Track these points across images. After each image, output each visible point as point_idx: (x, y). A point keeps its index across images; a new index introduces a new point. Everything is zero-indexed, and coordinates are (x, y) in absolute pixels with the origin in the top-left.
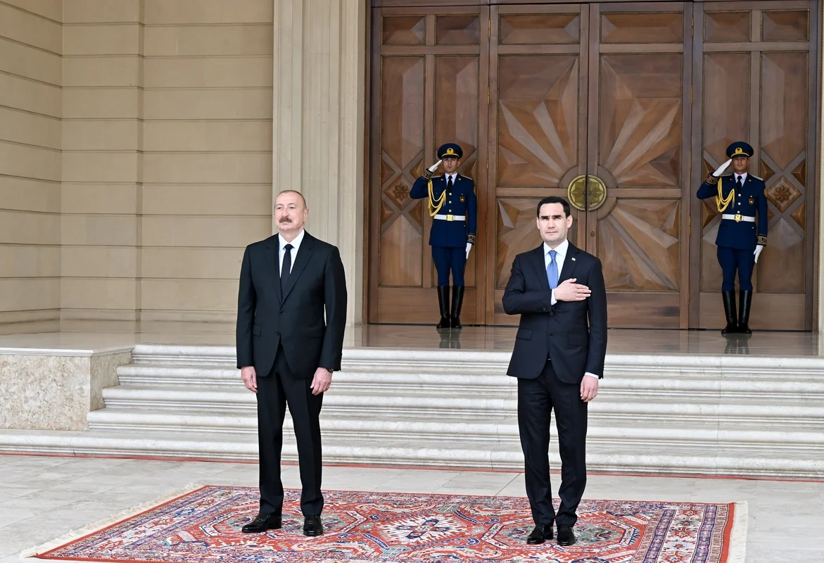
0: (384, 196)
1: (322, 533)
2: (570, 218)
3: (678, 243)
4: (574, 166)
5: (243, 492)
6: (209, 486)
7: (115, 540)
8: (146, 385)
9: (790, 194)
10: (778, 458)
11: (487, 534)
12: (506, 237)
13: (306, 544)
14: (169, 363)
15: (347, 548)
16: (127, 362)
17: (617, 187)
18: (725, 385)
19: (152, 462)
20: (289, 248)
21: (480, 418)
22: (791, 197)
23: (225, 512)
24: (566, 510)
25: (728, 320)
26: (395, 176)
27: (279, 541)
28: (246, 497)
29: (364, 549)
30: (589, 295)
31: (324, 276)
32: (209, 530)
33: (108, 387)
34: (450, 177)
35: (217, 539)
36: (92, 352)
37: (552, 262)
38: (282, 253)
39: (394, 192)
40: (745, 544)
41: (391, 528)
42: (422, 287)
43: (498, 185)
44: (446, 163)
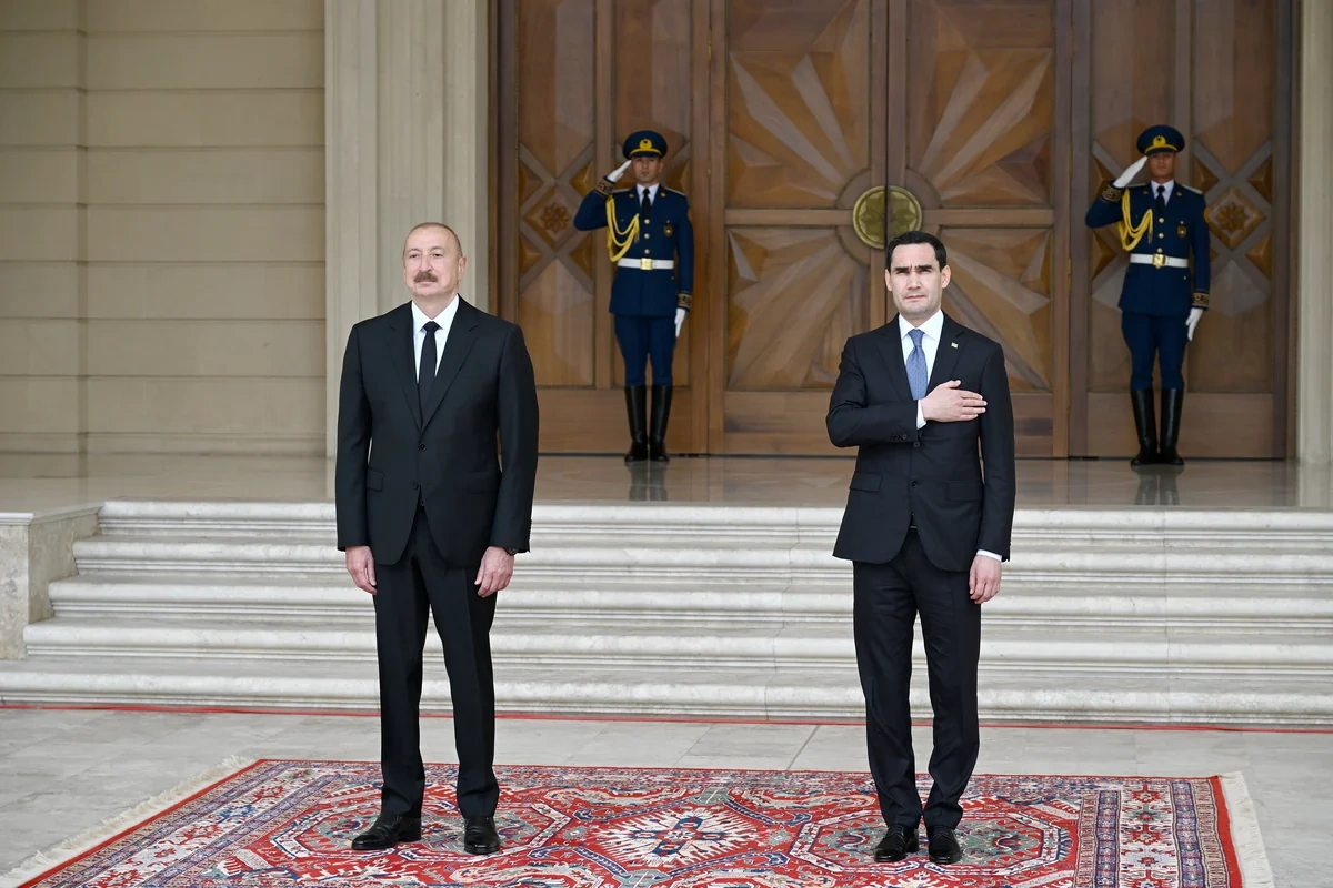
0: (524, 225)
1: (498, 848)
2: (947, 271)
3: (1048, 305)
4: (863, 171)
5: (330, 771)
6: (266, 760)
7: (123, 868)
8: (126, 574)
9: (1246, 217)
10: (1277, 691)
11: (797, 844)
12: (743, 298)
13: (472, 870)
14: (165, 533)
15: (555, 877)
16: (91, 534)
17: (941, 207)
18: (1174, 561)
19: (147, 716)
20: (431, 328)
21: (738, 626)
22: (1247, 223)
23: (310, 811)
24: (944, 800)
25: (1141, 442)
26: (543, 190)
27: (426, 865)
28: (340, 781)
29: (583, 878)
30: (984, 410)
31: (498, 379)
32: (290, 845)
33: (59, 579)
34: (646, 192)
35: (309, 863)
36: (30, 515)
37: (916, 350)
38: (419, 339)
39: (542, 218)
40: (1263, 854)
41: (622, 836)
42: (593, 387)
43: (728, 205)
44: (638, 166)
